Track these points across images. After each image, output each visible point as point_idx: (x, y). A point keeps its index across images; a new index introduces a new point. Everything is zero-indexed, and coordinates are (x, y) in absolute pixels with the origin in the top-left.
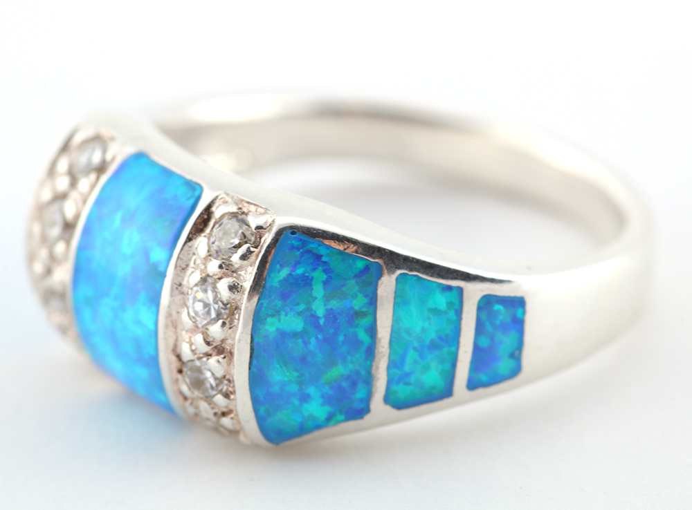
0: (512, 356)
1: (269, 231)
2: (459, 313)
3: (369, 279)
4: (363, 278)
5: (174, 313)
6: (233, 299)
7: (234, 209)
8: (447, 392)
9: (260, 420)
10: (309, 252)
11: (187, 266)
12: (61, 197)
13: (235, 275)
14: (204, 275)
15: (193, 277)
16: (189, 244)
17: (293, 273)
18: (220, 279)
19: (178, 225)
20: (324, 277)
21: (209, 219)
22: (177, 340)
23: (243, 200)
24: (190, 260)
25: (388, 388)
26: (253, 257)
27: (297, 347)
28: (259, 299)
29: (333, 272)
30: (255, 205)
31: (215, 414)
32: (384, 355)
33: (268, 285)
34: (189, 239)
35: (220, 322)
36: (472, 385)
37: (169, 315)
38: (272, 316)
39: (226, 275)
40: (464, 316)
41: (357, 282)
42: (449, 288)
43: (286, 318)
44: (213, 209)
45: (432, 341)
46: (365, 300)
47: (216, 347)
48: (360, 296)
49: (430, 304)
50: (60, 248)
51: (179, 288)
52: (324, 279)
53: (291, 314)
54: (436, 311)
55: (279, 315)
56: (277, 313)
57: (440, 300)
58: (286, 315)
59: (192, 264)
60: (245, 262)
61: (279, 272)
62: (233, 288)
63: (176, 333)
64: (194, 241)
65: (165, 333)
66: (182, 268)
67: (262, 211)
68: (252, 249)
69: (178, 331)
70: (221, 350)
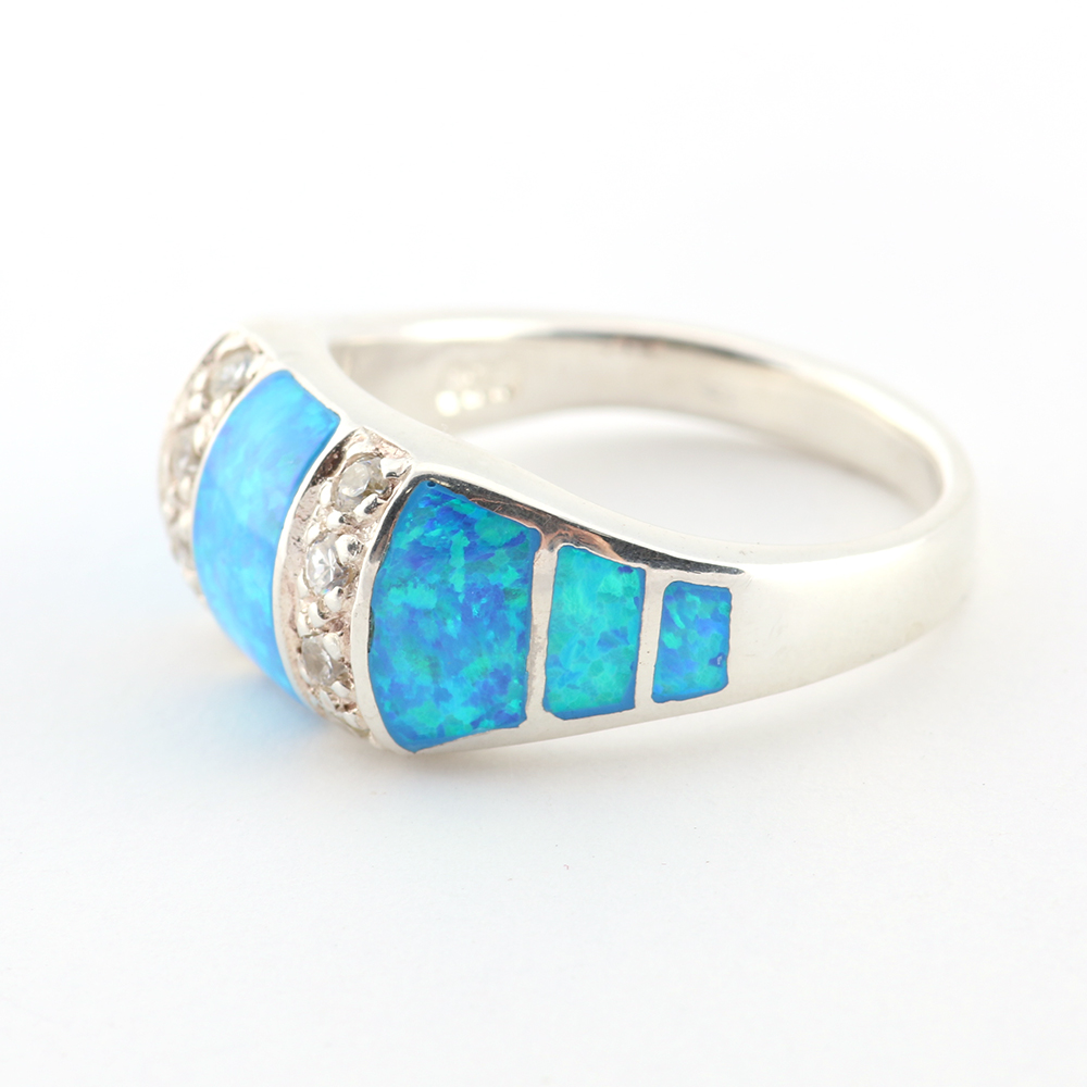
0: (713, 662)
1: (403, 479)
2: (640, 601)
3: (522, 549)
4: (517, 548)
5: (291, 574)
6: (353, 562)
7: (370, 449)
8: (628, 702)
9: (387, 718)
10: (449, 509)
11: (309, 516)
12: (192, 422)
13: (358, 531)
14: (324, 529)
15: (312, 532)
16: (313, 489)
17: (426, 535)
18: (339, 535)
19: (302, 465)
20: (467, 543)
21: (339, 460)
22: (294, 610)
23: (382, 439)
24: (313, 509)
25: (547, 691)
26: (379, 511)
27: (429, 629)
28: (381, 565)
29: (478, 537)
30: (395, 446)
31: (337, 707)
32: (542, 648)
33: (394, 547)
34: (314, 482)
35: (337, 588)
36: (659, 697)
37: (285, 577)
38: (398, 586)
39: (348, 531)
40: (646, 606)
41: (507, 553)
42: (628, 569)
43: (415, 590)
44: (346, 447)
45: (604, 635)
46: (517, 576)
47: (333, 621)
48: (510, 568)
49: (602, 587)
50: (185, 484)
51: (298, 543)
52: (466, 545)
53: (421, 587)
54: (610, 597)
55: (406, 585)
56: (403, 583)
57: (616, 583)
58: (415, 587)
59: (314, 516)
60: (369, 516)
61: (409, 531)
62: (352, 547)
63: (293, 600)
64: (318, 485)
65: (280, 599)
66: (302, 519)
67: (401, 454)
68: (379, 501)
69: (295, 597)
70: (339, 625)
